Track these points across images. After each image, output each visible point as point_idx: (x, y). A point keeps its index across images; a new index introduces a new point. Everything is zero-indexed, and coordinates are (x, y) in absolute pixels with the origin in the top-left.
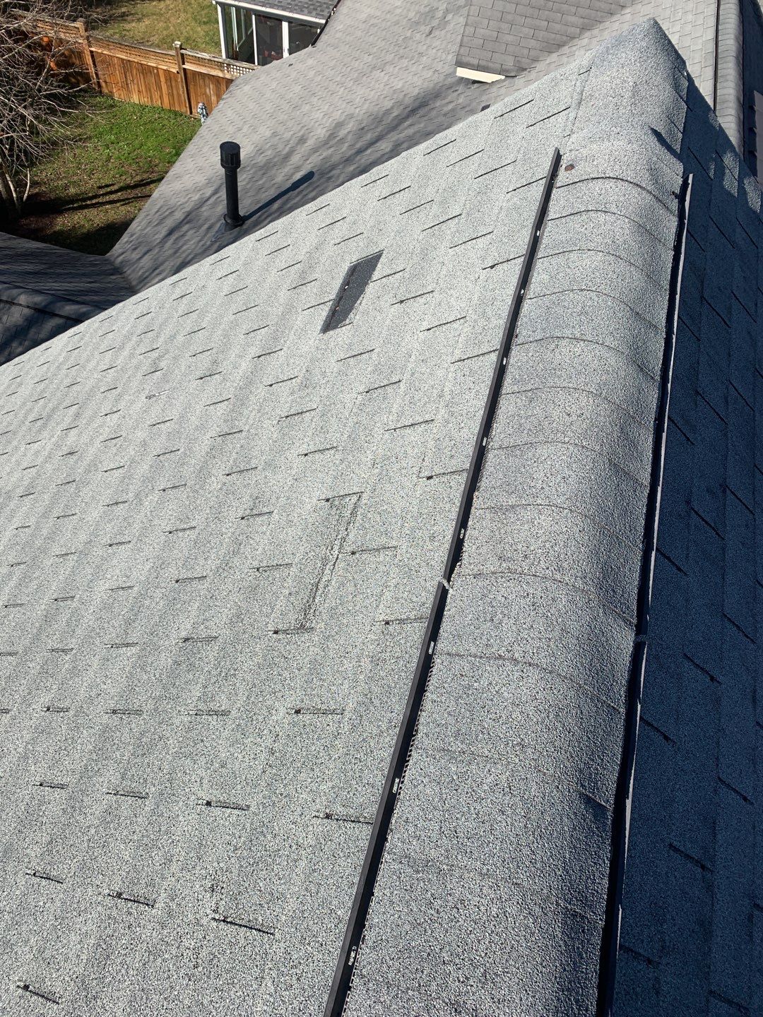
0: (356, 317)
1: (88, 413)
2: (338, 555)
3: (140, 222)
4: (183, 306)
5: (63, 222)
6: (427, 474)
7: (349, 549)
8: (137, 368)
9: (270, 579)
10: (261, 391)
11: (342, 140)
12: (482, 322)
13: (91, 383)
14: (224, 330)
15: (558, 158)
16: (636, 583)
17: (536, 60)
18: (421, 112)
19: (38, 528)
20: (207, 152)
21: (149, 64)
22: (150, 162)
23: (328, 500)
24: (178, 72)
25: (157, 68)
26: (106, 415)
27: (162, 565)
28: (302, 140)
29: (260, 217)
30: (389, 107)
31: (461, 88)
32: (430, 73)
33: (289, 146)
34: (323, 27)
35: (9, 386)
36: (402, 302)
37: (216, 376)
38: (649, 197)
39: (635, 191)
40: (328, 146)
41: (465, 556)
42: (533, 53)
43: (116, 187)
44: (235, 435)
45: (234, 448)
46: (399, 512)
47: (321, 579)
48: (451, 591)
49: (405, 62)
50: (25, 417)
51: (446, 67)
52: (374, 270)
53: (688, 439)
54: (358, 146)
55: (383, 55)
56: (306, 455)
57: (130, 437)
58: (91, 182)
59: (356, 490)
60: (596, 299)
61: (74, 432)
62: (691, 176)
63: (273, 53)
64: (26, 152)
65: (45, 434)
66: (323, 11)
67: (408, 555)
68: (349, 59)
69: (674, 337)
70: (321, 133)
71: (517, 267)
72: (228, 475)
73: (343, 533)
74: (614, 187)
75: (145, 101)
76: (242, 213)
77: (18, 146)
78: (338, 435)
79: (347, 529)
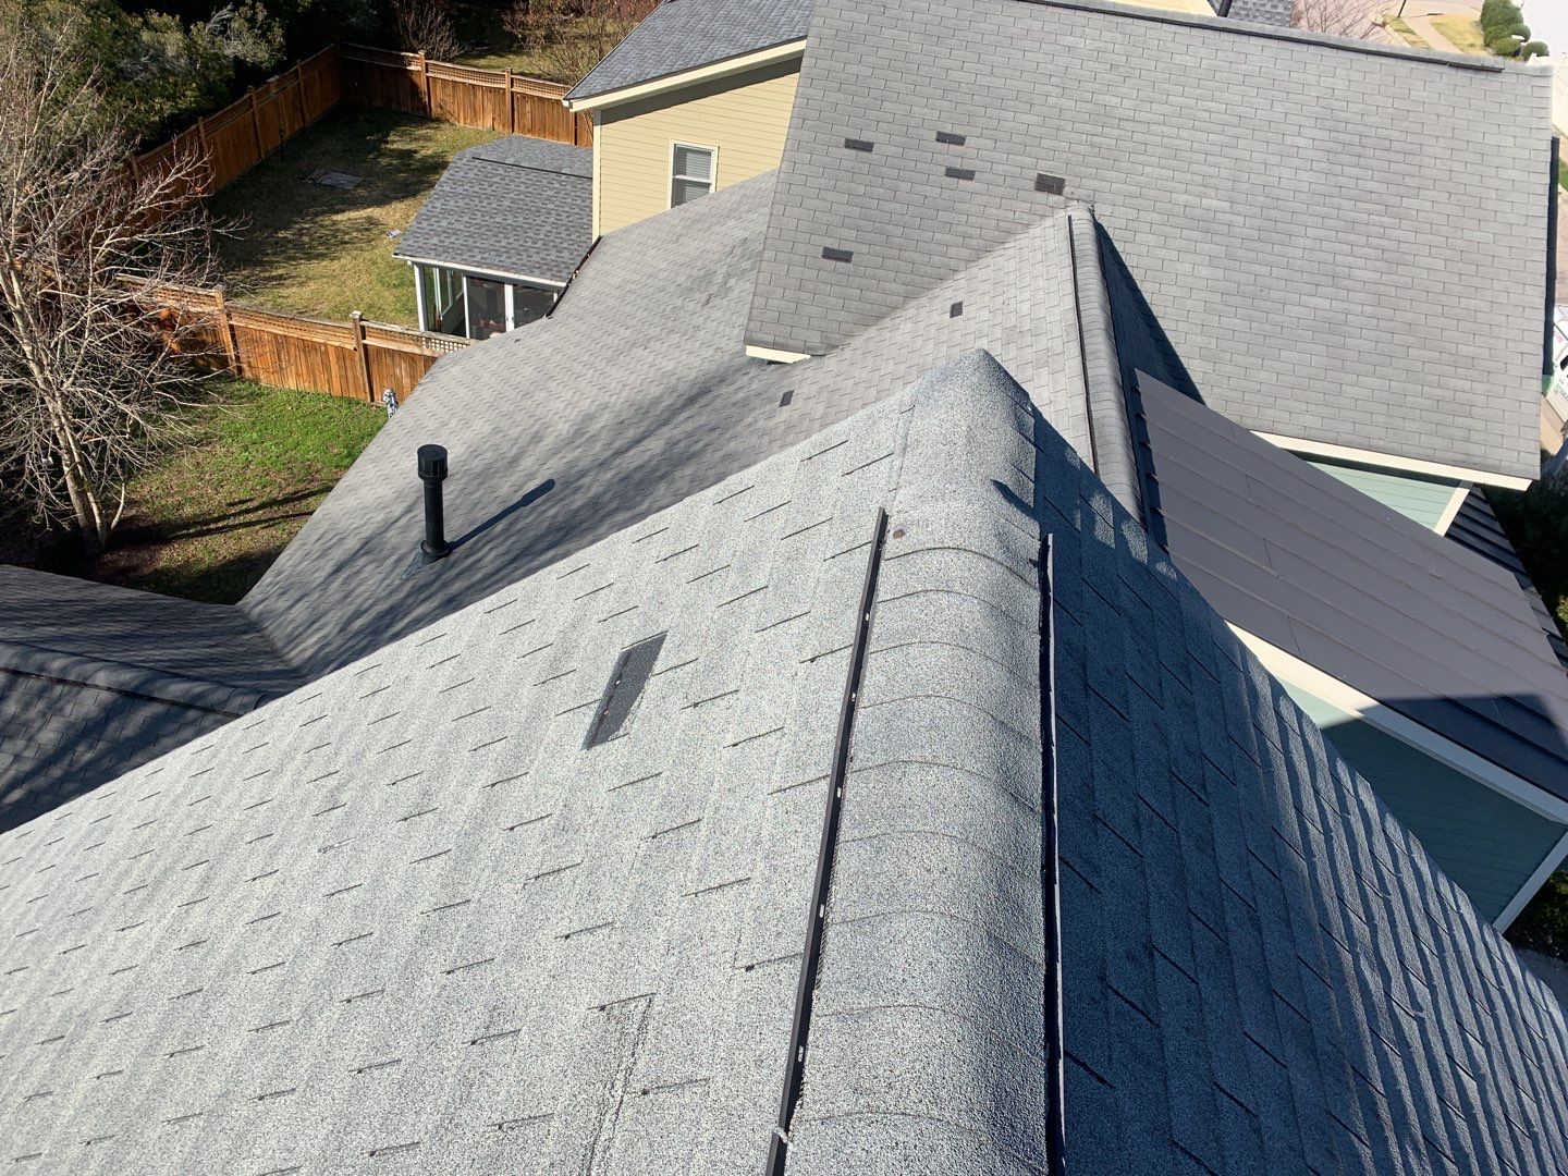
0: (634, 725)
1: (224, 876)
2: (622, 1097)
3: (292, 555)
4: (376, 708)
5: (169, 557)
6: (746, 962)
7: (639, 1087)
8: (304, 803)
9: (520, 1141)
10: (498, 838)
11: (594, 438)
12: (805, 736)
13: (229, 826)
14: (439, 744)
15: (884, 519)
16: (1042, 1111)
17: (850, 335)
18: (703, 401)
19: (136, 1074)
20: (396, 456)
21: (314, 340)
22: (310, 467)
23: (603, 1008)
24: (355, 349)
25: (325, 345)
26: (254, 879)
27: (347, 1126)
28: (536, 438)
29: (476, 543)
30: (657, 394)
31: (753, 371)
32: (711, 352)
33: (517, 446)
34: (563, 293)
35: (89, 834)
36: (696, 705)
37: (429, 815)
38: (1000, 570)
39: (982, 564)
40: (574, 445)
41: (807, 1089)
42: (844, 327)
43: (255, 503)
44: (459, 908)
45: (457, 929)
46: (709, 1023)
47: (598, 1136)
48: (790, 1147)
49: (675, 338)
50: (117, 885)
51: (732, 344)
52: (655, 659)
53: (1092, 887)
54: (616, 445)
55: (645, 327)
56: (567, 937)
57: (293, 914)
58: (219, 497)
59: (644, 990)
60: (948, 707)
61: (199, 909)
62: (1050, 536)
63: (491, 322)
64: (122, 462)
65: (151, 912)
66: (561, 272)
67: (726, 1092)
68: (600, 333)
69: (1054, 748)
70: (563, 428)
71: (845, 660)
72: (449, 973)
73: (627, 1061)
74: (955, 560)
75: (305, 386)
76: (448, 537)
77: (112, 455)
78: (614, 904)
79: (633, 1054)
